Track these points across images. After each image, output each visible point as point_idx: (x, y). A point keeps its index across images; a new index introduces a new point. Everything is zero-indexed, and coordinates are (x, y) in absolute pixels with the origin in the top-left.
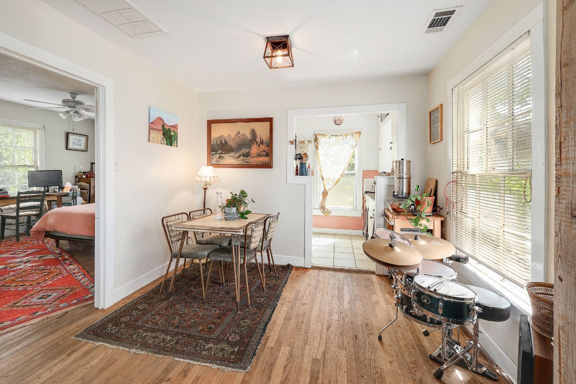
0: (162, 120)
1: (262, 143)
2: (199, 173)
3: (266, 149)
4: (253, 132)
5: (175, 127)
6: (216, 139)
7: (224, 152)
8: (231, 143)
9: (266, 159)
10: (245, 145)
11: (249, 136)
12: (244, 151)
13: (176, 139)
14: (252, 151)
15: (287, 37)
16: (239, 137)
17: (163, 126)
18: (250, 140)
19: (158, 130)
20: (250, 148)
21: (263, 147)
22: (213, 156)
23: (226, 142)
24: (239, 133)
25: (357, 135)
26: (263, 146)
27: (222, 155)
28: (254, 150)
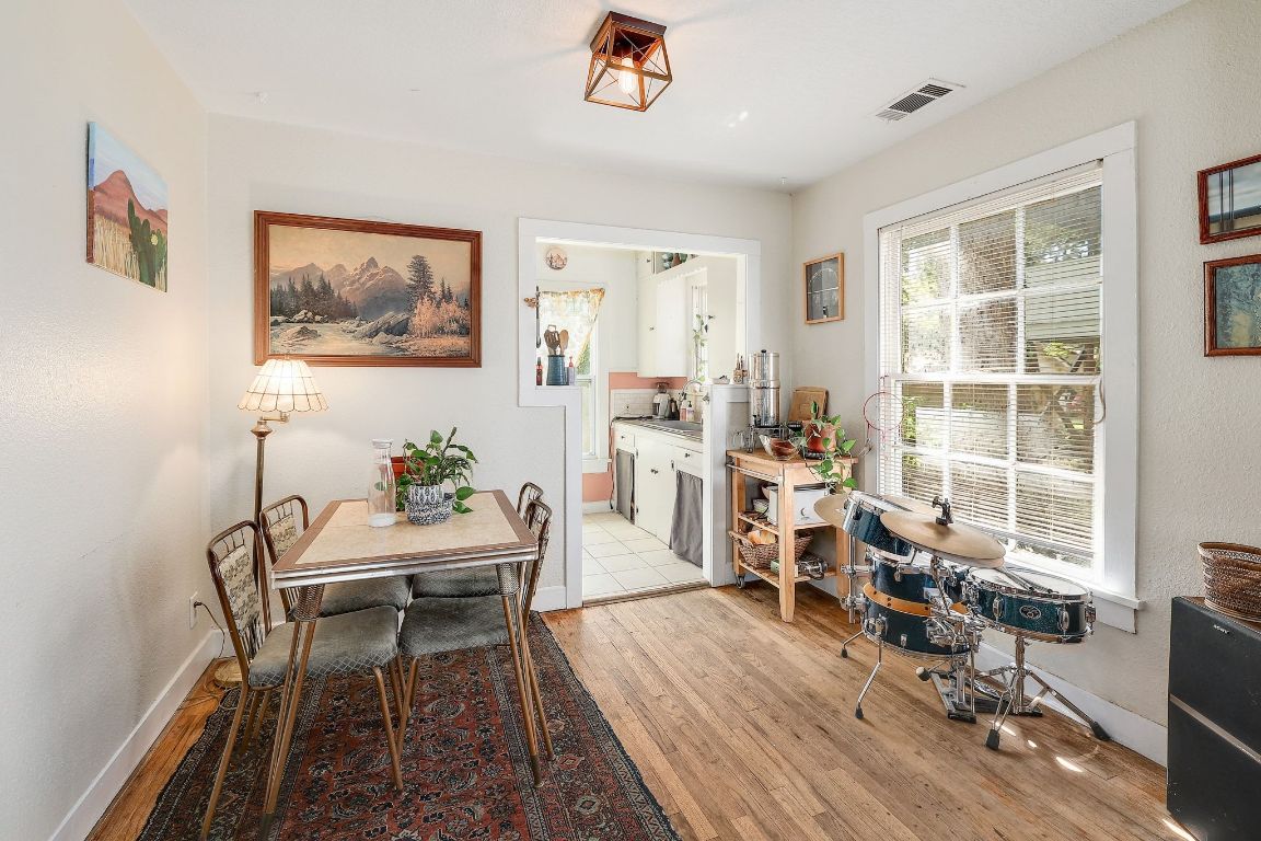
0: (126, 182)
1: (447, 296)
2: (255, 383)
3: (459, 313)
4: (420, 267)
5: (160, 216)
6: (290, 276)
7: (318, 318)
8: (344, 292)
9: (461, 343)
10: (393, 300)
11: (407, 276)
12: (391, 316)
13: (163, 263)
14: (417, 318)
15: (662, 29)
16: (373, 276)
17: (131, 206)
18: (410, 286)
19: (117, 220)
20: (411, 309)
21: (452, 309)
22: (277, 329)
23: (326, 288)
24: (372, 262)
25: (597, 296)
26: (452, 307)
27: (311, 327)
28: (424, 314)
